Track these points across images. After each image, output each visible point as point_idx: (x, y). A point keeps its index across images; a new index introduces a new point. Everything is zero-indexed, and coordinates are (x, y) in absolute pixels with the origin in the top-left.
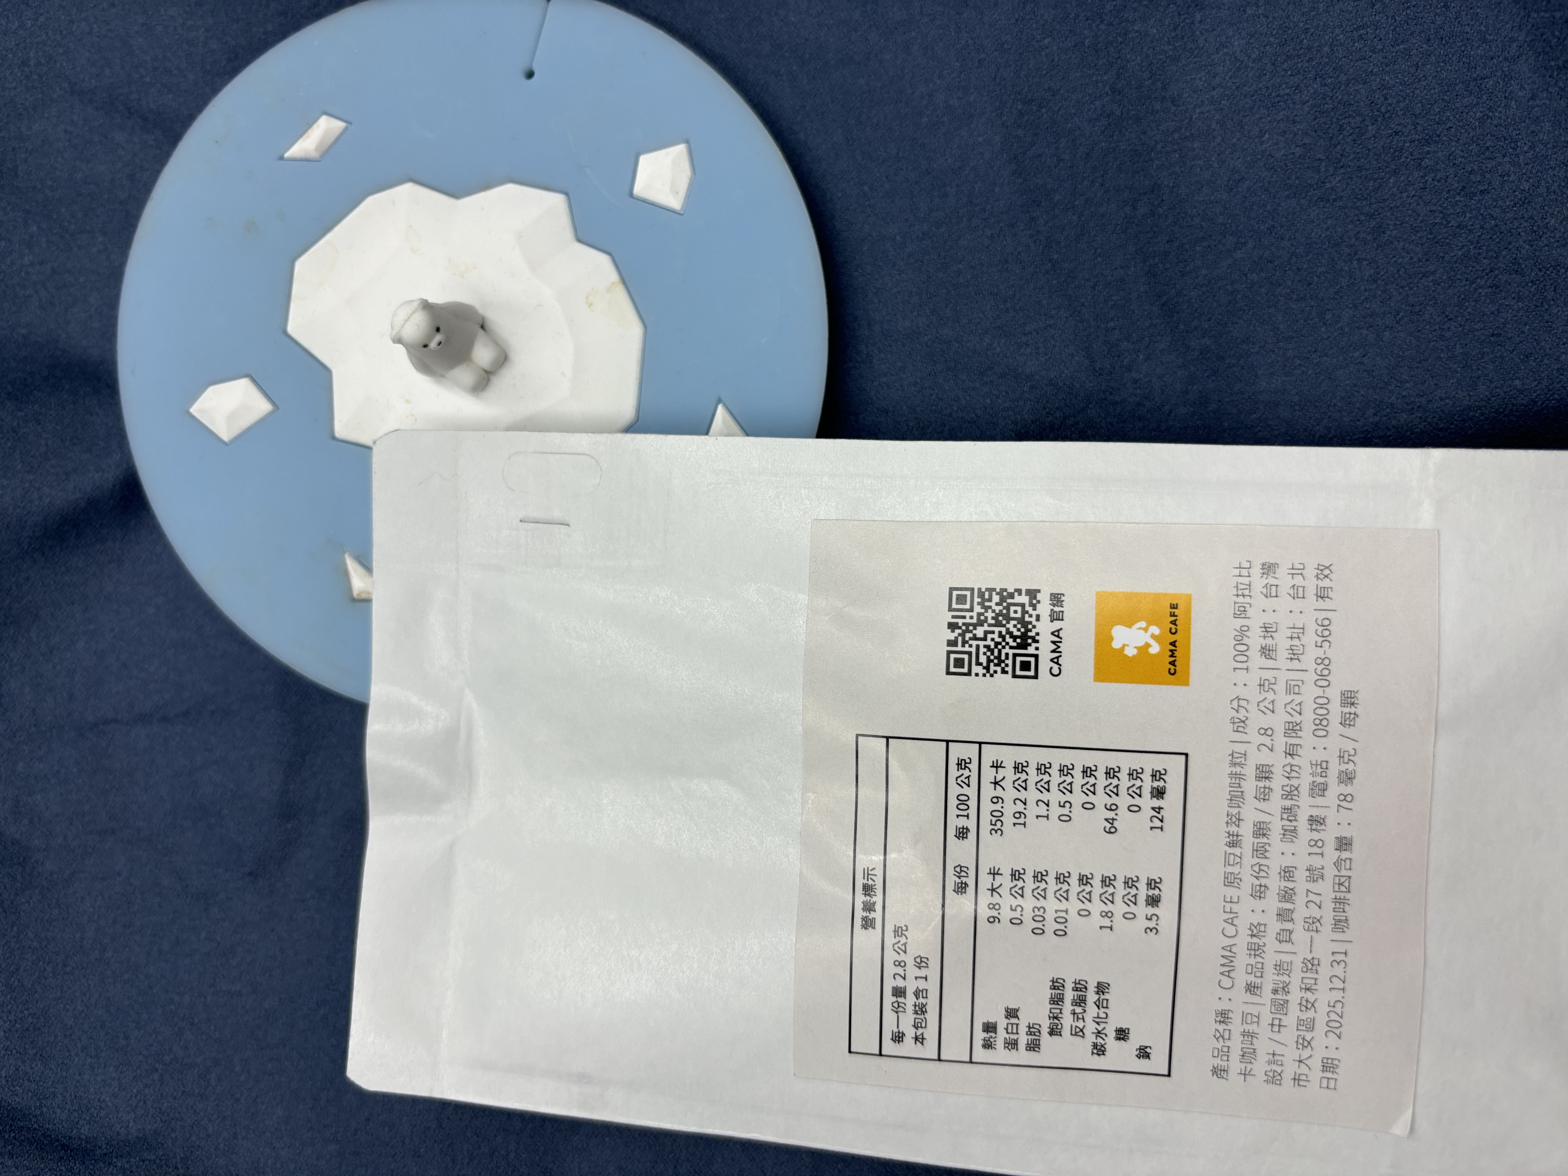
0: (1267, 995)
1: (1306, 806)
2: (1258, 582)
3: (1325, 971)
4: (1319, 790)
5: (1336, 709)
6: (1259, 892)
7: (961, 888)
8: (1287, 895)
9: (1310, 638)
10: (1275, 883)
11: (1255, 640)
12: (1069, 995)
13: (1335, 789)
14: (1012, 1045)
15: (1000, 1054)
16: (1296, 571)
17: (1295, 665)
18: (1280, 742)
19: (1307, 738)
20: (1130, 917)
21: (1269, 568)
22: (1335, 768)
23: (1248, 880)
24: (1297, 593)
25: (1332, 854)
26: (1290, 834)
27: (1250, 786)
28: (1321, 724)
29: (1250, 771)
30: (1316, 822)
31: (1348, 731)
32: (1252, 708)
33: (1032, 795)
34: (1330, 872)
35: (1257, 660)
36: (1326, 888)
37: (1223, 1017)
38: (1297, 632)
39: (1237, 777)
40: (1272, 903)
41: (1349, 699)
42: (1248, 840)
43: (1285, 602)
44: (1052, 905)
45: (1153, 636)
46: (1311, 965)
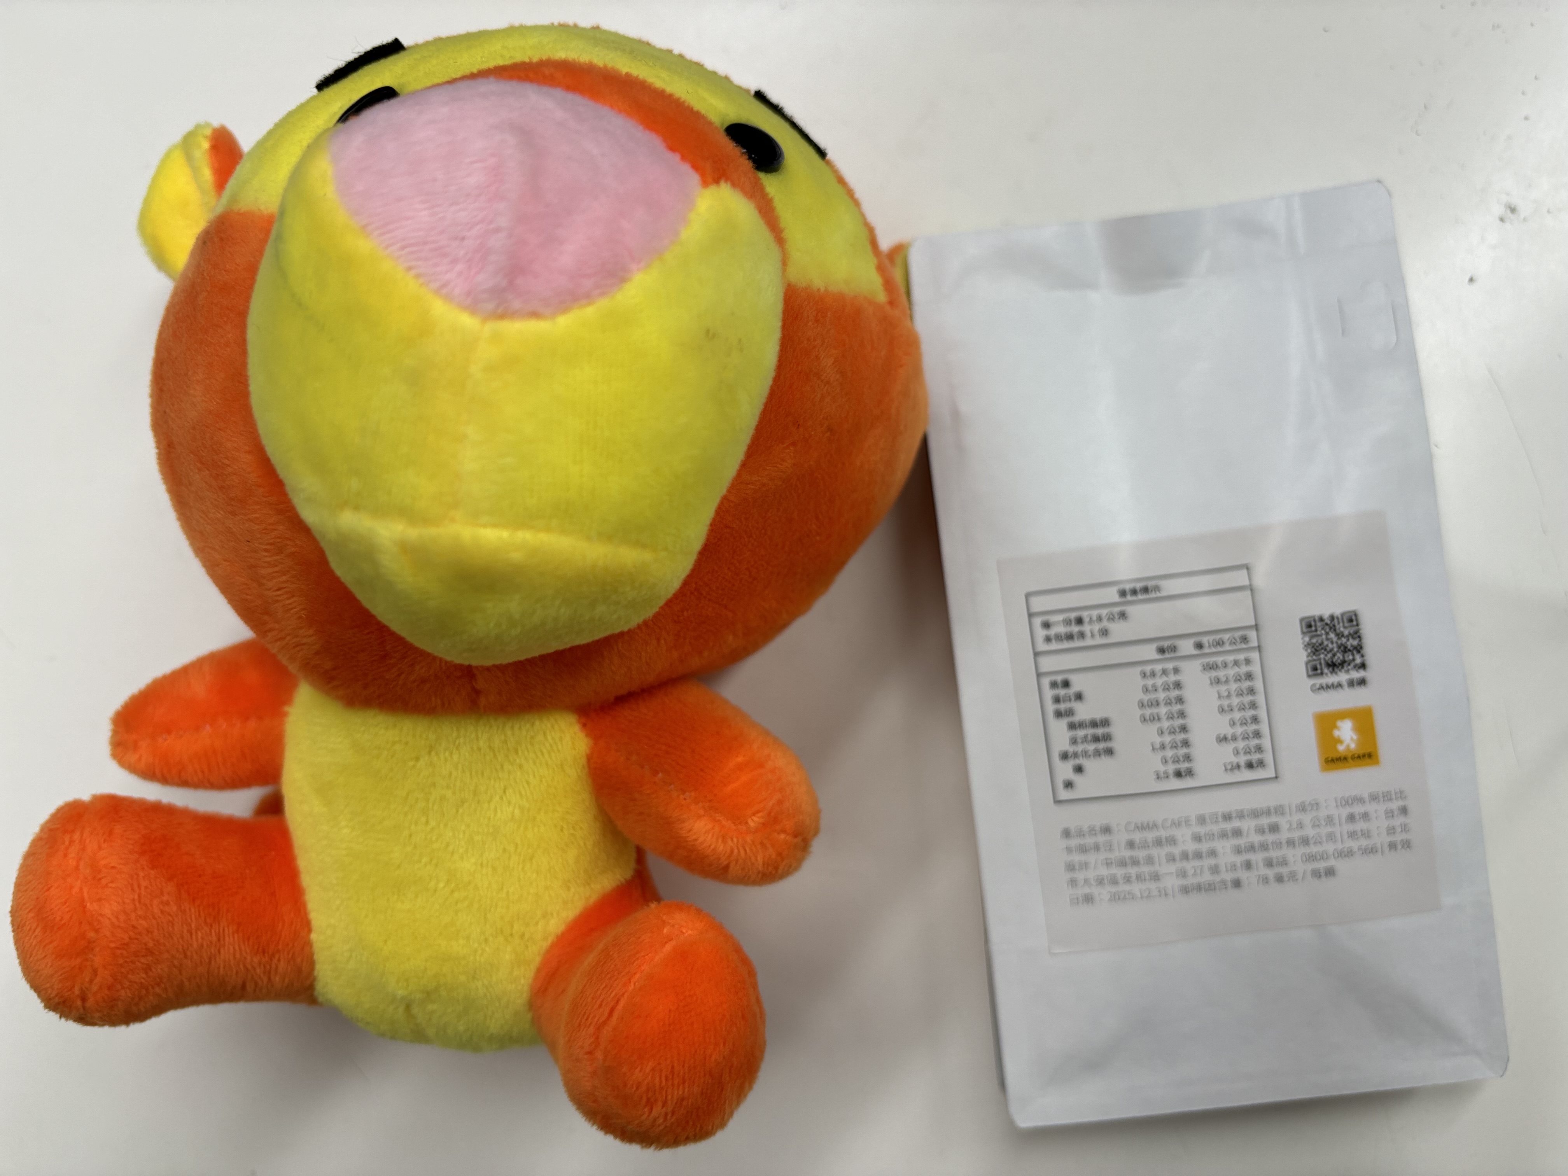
0: (1127, 853)
1: (1258, 858)
2: (1395, 805)
3: (1153, 886)
4: (1269, 864)
5: (1321, 865)
6: (1197, 838)
7: (1161, 650)
8: (1198, 855)
9: (1364, 842)
10: (1204, 847)
11: (1358, 809)
12: (1100, 731)
13: (1270, 873)
14: (1057, 700)
15: (1049, 694)
16: (1405, 828)
17: (1346, 836)
18: (1296, 835)
19: (1300, 851)
20: (1165, 761)
21: (1404, 811)
22: (1284, 871)
23: (1201, 830)
24: (1391, 830)
25: (1229, 877)
26: (1238, 851)
27: (1265, 821)
28: (1311, 858)
29: (1273, 819)
30: (1248, 865)
31: (1309, 875)
32: (1314, 814)
33: (1234, 686)
34: (1217, 878)
35: (1345, 812)
36: (1207, 877)
37: (1107, 830)
38: (1367, 834)
39: (1268, 812)
40: (1191, 847)
41: (1330, 872)
42: (1228, 826)
43: (1384, 823)
44: (1163, 710)
45: (1348, 746)
46: (1156, 877)
